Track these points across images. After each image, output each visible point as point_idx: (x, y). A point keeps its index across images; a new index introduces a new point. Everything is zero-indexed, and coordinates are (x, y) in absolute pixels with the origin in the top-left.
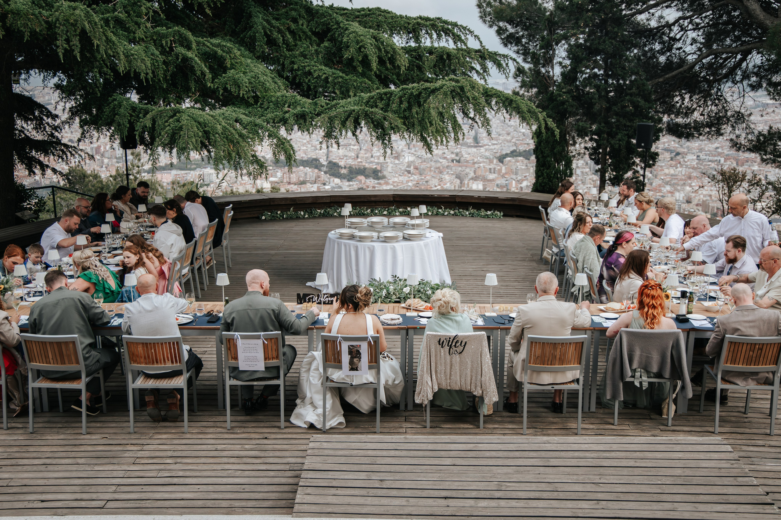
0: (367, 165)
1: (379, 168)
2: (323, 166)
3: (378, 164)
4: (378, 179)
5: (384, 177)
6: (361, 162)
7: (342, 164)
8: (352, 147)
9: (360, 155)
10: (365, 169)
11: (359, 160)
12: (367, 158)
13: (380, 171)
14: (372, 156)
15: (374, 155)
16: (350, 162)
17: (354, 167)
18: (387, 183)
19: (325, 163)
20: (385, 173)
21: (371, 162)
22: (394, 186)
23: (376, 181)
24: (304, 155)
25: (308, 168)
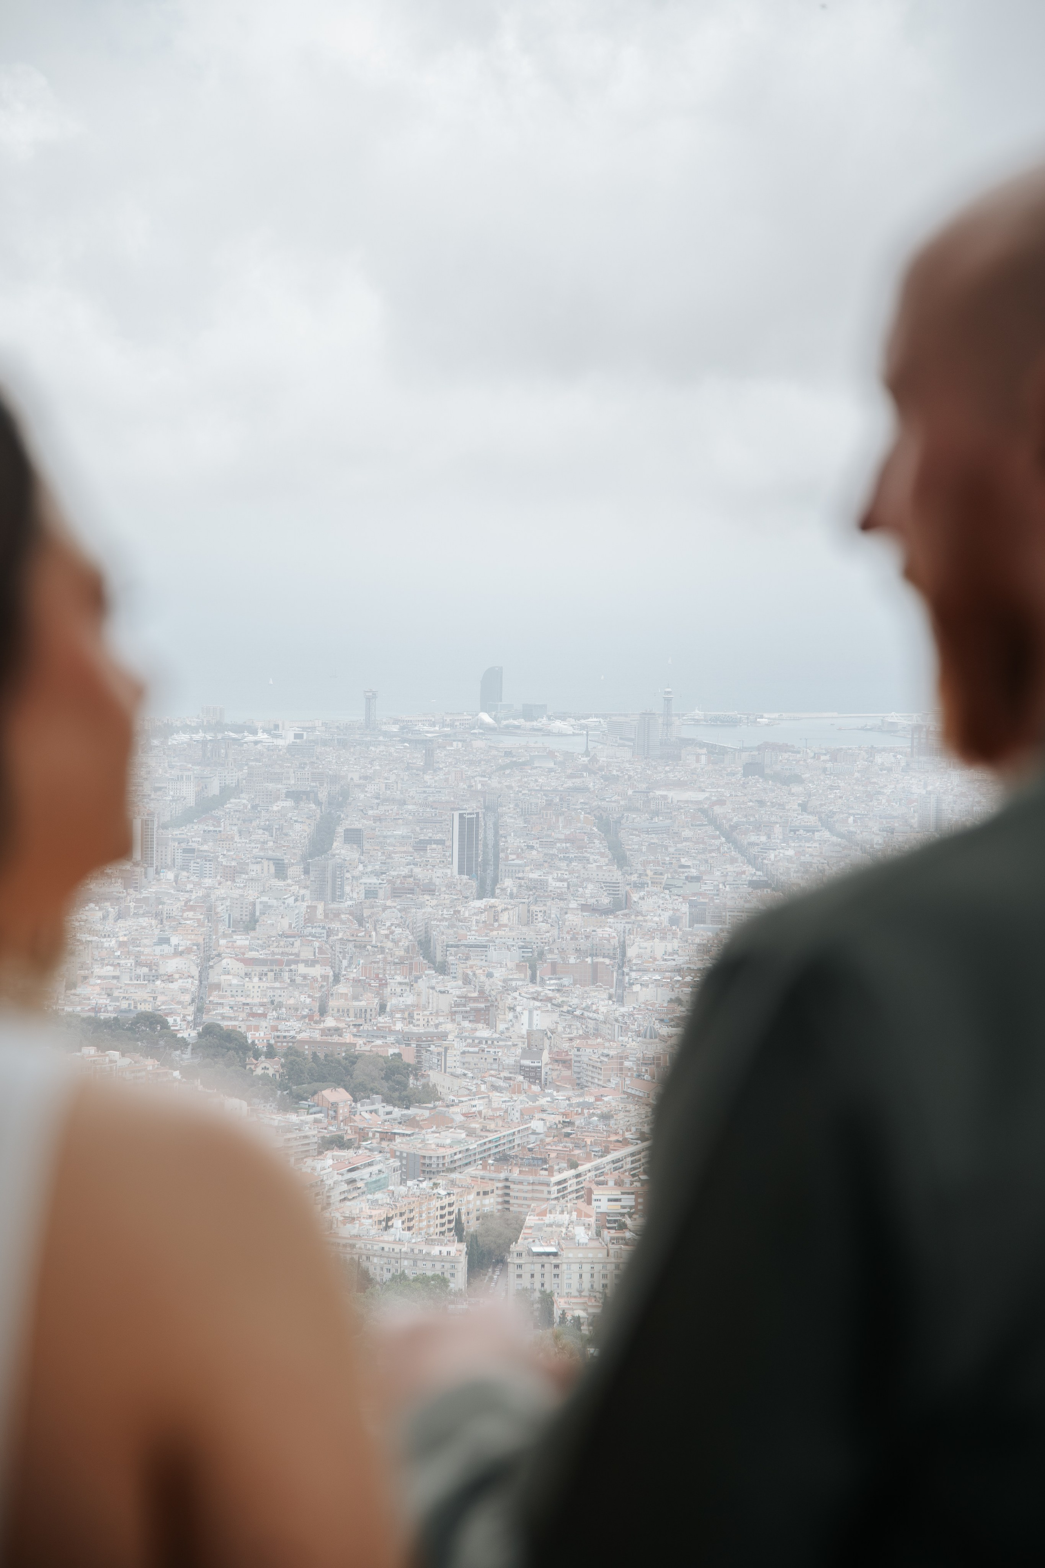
0: (361, 1045)
1: (409, 1058)
2: (182, 1044)
3: (405, 1039)
4: (406, 1101)
5: (429, 1095)
6: (338, 1031)
7: (258, 1036)
8: (302, 969)
9: (333, 1003)
10: (353, 1059)
11: (330, 1022)
12: (362, 1013)
13: (416, 1070)
14: (382, 1008)
15: (392, 1002)
16: (293, 1028)
17: (307, 1050)
18: (442, 1122)
19: (189, 1034)
20: (434, 1077)
21: (382, 1033)
22: (471, 1133)
23: (397, 1112)
24: (104, 1001)
25: (115, 1054)
